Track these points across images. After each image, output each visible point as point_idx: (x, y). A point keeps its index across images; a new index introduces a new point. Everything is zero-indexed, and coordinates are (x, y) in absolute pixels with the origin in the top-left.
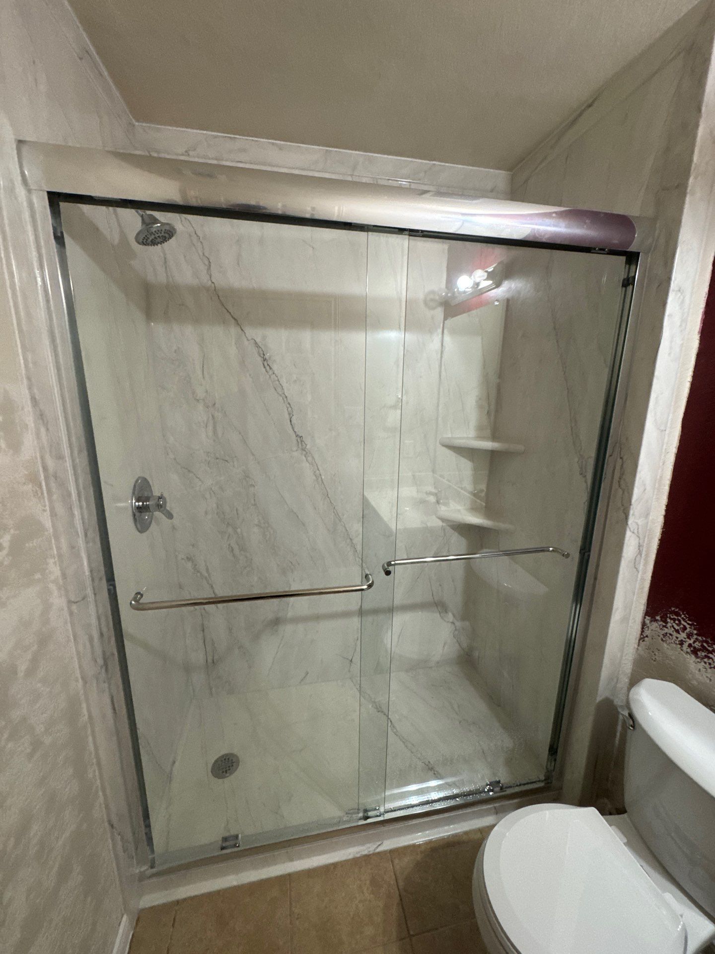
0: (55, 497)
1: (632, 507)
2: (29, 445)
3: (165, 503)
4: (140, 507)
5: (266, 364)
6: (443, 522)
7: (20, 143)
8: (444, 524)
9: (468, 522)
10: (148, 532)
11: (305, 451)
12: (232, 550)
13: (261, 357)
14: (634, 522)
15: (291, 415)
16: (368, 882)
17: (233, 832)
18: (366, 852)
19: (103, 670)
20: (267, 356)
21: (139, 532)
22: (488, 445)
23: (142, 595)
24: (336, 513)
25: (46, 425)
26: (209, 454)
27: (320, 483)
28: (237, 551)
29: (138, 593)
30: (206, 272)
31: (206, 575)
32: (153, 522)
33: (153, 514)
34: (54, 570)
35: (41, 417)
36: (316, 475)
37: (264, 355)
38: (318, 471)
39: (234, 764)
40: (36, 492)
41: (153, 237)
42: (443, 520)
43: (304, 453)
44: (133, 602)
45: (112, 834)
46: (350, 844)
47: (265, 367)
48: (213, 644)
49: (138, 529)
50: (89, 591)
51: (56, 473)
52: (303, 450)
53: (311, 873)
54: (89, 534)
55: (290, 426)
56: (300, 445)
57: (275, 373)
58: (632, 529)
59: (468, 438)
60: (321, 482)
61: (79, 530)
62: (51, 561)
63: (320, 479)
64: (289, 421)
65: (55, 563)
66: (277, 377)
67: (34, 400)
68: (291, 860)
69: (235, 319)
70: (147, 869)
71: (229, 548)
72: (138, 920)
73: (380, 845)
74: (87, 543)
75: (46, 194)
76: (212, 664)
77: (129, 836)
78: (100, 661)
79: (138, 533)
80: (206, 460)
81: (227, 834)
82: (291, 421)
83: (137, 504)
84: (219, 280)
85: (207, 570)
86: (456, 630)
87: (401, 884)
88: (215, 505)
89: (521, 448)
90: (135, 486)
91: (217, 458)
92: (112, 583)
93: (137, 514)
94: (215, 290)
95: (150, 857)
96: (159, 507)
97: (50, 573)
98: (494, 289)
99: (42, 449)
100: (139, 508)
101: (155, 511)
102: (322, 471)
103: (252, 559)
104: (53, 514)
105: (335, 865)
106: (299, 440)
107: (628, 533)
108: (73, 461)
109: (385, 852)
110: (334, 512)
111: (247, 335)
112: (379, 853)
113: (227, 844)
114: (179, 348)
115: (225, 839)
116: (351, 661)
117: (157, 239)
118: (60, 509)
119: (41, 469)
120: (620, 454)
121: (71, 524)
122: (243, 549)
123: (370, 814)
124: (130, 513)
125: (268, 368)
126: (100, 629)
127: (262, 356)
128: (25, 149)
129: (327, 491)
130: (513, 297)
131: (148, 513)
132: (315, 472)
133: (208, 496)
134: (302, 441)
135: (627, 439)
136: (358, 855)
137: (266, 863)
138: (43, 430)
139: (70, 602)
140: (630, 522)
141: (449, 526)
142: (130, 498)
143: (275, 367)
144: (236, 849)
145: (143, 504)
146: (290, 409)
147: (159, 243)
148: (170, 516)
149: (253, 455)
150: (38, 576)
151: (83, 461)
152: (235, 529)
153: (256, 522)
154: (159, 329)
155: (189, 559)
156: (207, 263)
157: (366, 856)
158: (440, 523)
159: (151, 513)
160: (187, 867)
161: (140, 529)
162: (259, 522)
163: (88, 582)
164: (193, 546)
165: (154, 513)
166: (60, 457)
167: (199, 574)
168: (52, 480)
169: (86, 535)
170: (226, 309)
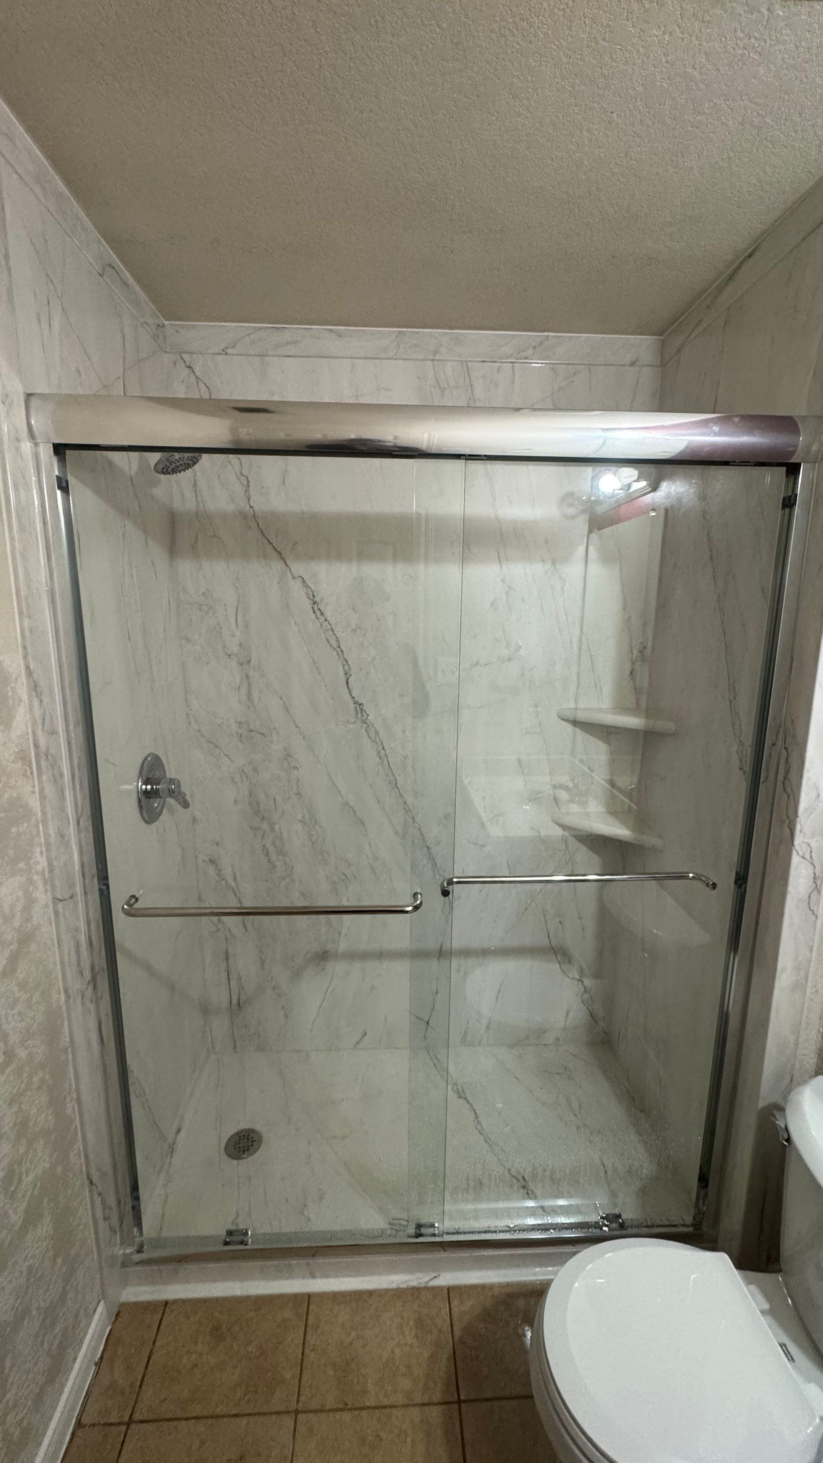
0: (44, 778)
1: (798, 820)
2: (21, 719)
3: (179, 786)
4: (149, 792)
5: (316, 608)
6: (564, 830)
7: (29, 396)
8: (566, 834)
9: (599, 832)
10: (157, 823)
11: (366, 723)
12: (268, 854)
13: (310, 599)
14: (803, 842)
15: (349, 676)
16: (412, 1323)
17: (242, 1227)
18: (414, 1284)
19: (90, 988)
20: (318, 599)
21: (146, 822)
22: (633, 722)
23: (137, 900)
24: (407, 809)
25: (39, 696)
26: (242, 725)
27: (386, 768)
28: (273, 856)
29: (133, 896)
30: (243, 493)
31: (233, 884)
32: (165, 811)
33: (165, 800)
34: (41, 862)
35: (35, 688)
36: (380, 757)
37: (314, 596)
38: (383, 751)
39: (254, 1143)
40: (26, 771)
41: (174, 465)
42: (564, 827)
43: (365, 725)
44: (126, 907)
45: (91, 1191)
46: (393, 1269)
47: (314, 612)
48: (240, 979)
49: (143, 818)
50: (78, 889)
51: (48, 749)
52: (364, 722)
53: (338, 1298)
54: (81, 823)
55: (346, 691)
56: (359, 715)
57: (328, 619)
58: (801, 853)
59: (601, 710)
60: (387, 765)
61: (70, 816)
62: (38, 850)
63: (386, 762)
64: (345, 683)
65: (41, 853)
66: (330, 624)
67: (29, 672)
68: (313, 1276)
69: (278, 552)
70: (131, 1253)
71: (263, 850)
72: (118, 1314)
73: (435, 1277)
74: (79, 831)
75: (52, 445)
76: (238, 1007)
77: (112, 1201)
78: (88, 975)
79: (143, 823)
80: (237, 733)
81: (233, 1228)
82: (347, 683)
83: (144, 787)
84: (260, 504)
85: (235, 879)
86: (585, 991)
87: (457, 1333)
88: (247, 792)
89: (670, 726)
90: (143, 764)
91: (251, 731)
92: (105, 882)
93: (143, 799)
94: (254, 516)
95: (138, 1240)
96: (171, 793)
97: (37, 863)
98: (649, 493)
99: (34, 723)
100: (146, 792)
101: (168, 797)
102: (388, 752)
103: (293, 867)
104: (43, 797)
105: (371, 1293)
106: (358, 708)
107: (795, 859)
108: (68, 735)
109: (440, 1288)
110: (405, 809)
111: (292, 572)
112: (433, 1288)
113: (234, 1238)
114: (208, 591)
115: (230, 1233)
116: (428, 1023)
117: (179, 467)
118: (50, 791)
119: (32, 745)
120: (785, 744)
121: (63, 809)
122: (281, 852)
123: (423, 1231)
124: (134, 798)
125: (318, 613)
126: (90, 937)
127: (312, 598)
128: (34, 402)
129: (396, 780)
130: (672, 506)
131: (158, 799)
132: (379, 752)
133: (237, 779)
134: (362, 710)
135: (793, 721)
136: (404, 1286)
137: (280, 1274)
138: (36, 702)
139: (56, 900)
140: (797, 842)
141: (574, 836)
142: (136, 779)
143: (328, 614)
144: (242, 1247)
145: (152, 788)
146: (346, 667)
147: (182, 471)
148: (186, 805)
149: (297, 727)
150: (22, 865)
151: (78, 734)
152: (272, 825)
153: (300, 817)
154: (185, 567)
155: (212, 862)
156: (245, 483)
157: (414, 1288)
158: (559, 832)
159: (162, 800)
160: (182, 1259)
161: (147, 819)
162: (303, 817)
163: (78, 878)
164: (217, 844)
165: (167, 799)
166: (53, 733)
167: (224, 883)
168: (43, 757)
169: (78, 823)
170: (268, 540)
